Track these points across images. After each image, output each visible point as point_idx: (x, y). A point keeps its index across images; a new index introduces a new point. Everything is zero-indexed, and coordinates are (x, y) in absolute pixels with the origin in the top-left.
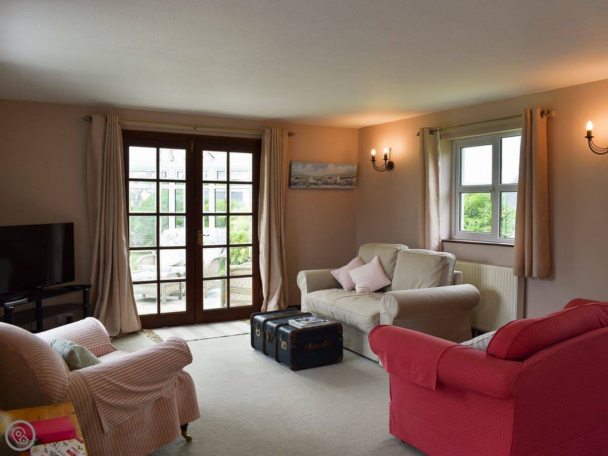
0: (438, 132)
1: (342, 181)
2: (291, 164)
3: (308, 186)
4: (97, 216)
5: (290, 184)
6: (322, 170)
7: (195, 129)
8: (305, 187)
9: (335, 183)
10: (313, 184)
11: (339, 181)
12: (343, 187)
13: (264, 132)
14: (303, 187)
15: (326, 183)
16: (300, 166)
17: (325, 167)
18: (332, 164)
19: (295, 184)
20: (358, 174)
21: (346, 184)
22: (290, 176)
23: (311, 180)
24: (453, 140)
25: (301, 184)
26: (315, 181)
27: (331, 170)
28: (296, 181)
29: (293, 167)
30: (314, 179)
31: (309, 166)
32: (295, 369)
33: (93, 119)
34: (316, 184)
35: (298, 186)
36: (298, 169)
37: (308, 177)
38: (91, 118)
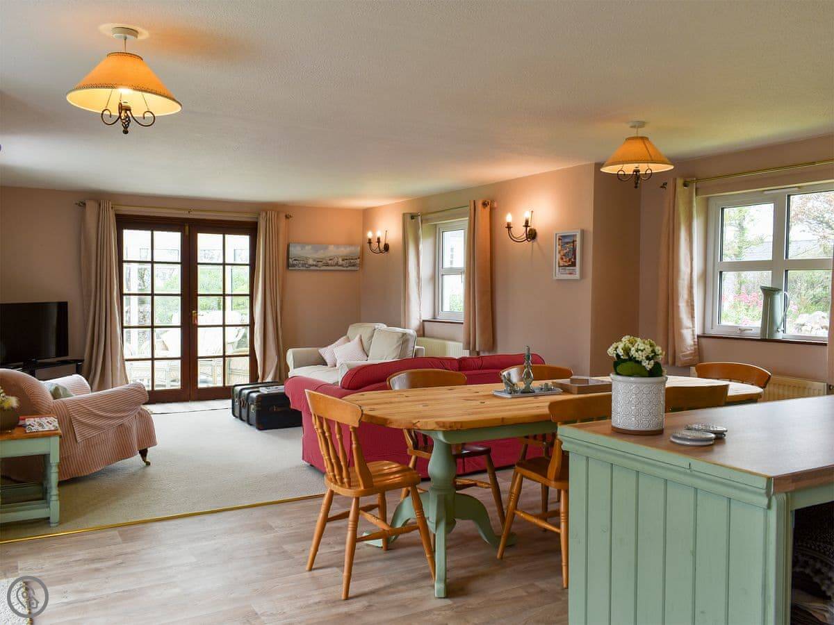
0: (420, 217)
1: (344, 262)
2: (288, 246)
3: (307, 267)
4: (91, 296)
5: (288, 265)
6: (322, 251)
7: (189, 212)
8: (304, 268)
9: (337, 264)
10: (313, 265)
11: (341, 262)
12: (345, 269)
13: (260, 215)
14: (302, 268)
15: (327, 265)
16: (298, 248)
17: (326, 248)
18: (333, 246)
19: (294, 265)
20: (362, 256)
21: (350, 266)
22: (288, 258)
23: (311, 262)
24: (436, 225)
25: (300, 265)
26: (315, 263)
27: (333, 251)
28: (295, 262)
29: (292, 249)
30: (314, 260)
31: (308, 248)
32: (260, 429)
33: (87, 205)
34: (316, 266)
35: (297, 268)
36: (296, 251)
37: (307, 258)
38: (85, 204)
